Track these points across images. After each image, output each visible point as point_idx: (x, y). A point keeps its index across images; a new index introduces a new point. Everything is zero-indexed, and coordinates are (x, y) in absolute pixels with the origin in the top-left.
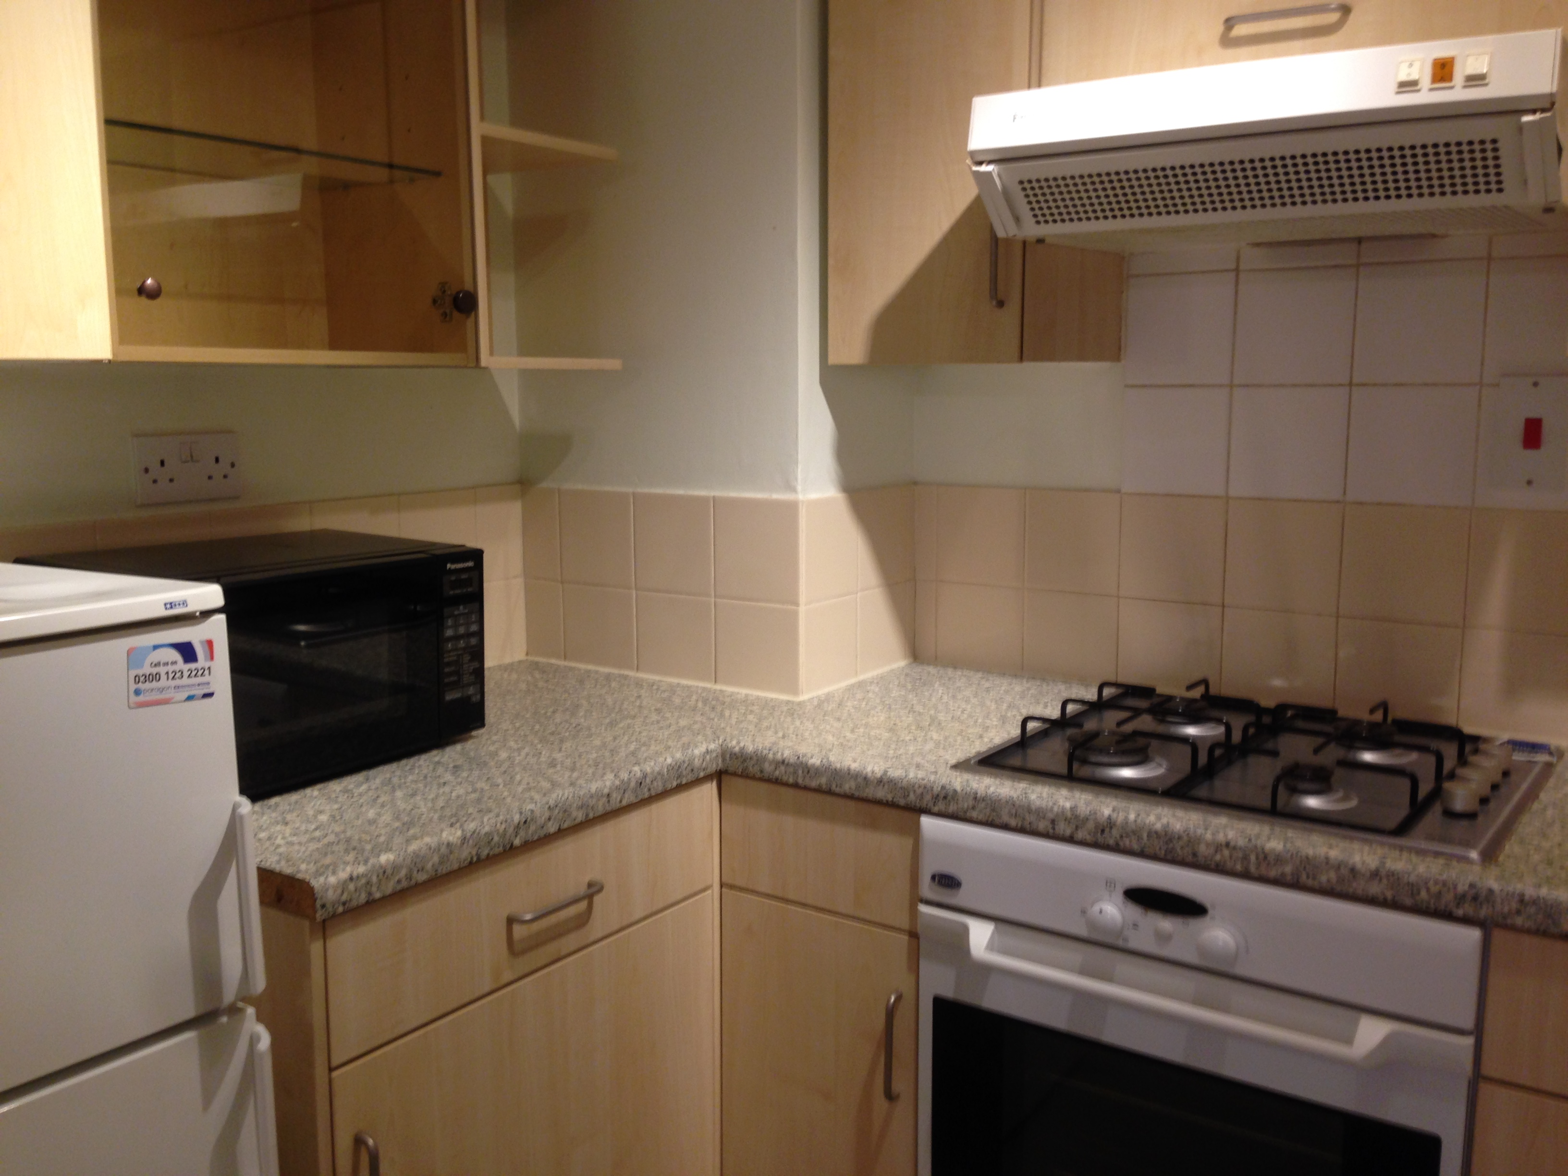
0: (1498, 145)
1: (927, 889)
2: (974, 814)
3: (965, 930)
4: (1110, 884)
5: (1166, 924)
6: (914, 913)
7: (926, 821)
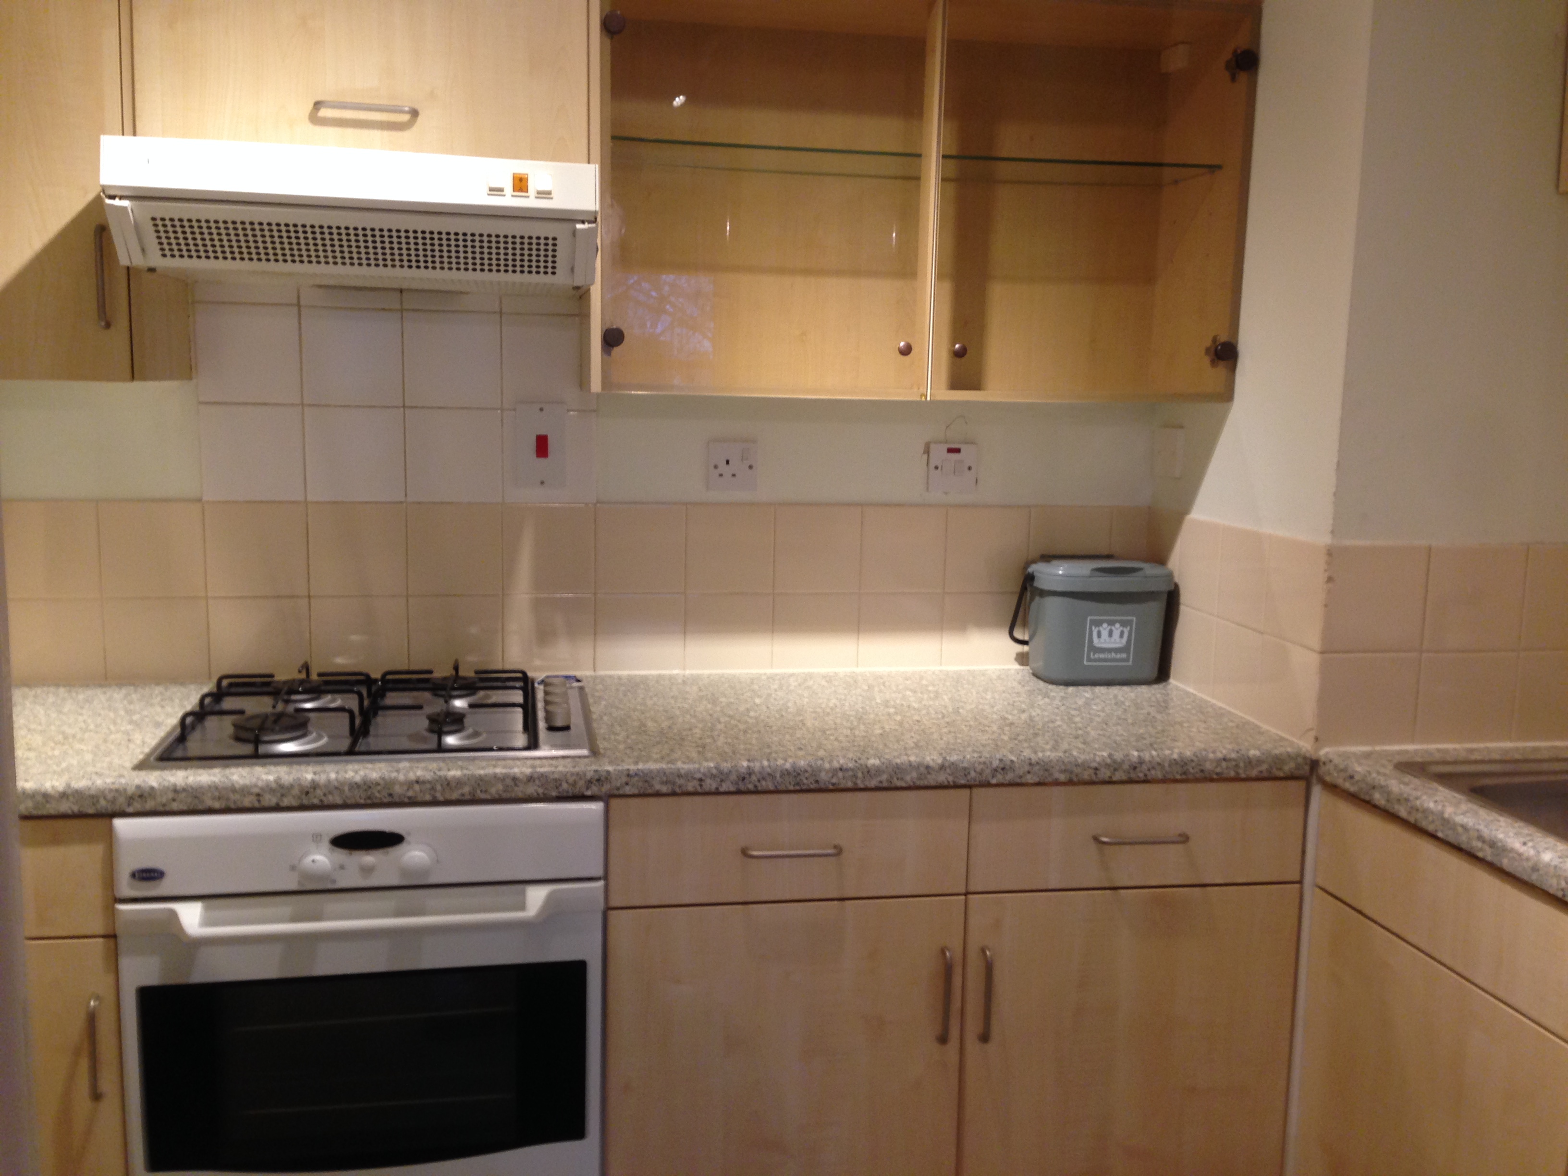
0: (556, 242)
1: (125, 888)
2: (175, 806)
3: (174, 915)
4: (317, 837)
5: (369, 858)
6: (110, 913)
7: (120, 824)
